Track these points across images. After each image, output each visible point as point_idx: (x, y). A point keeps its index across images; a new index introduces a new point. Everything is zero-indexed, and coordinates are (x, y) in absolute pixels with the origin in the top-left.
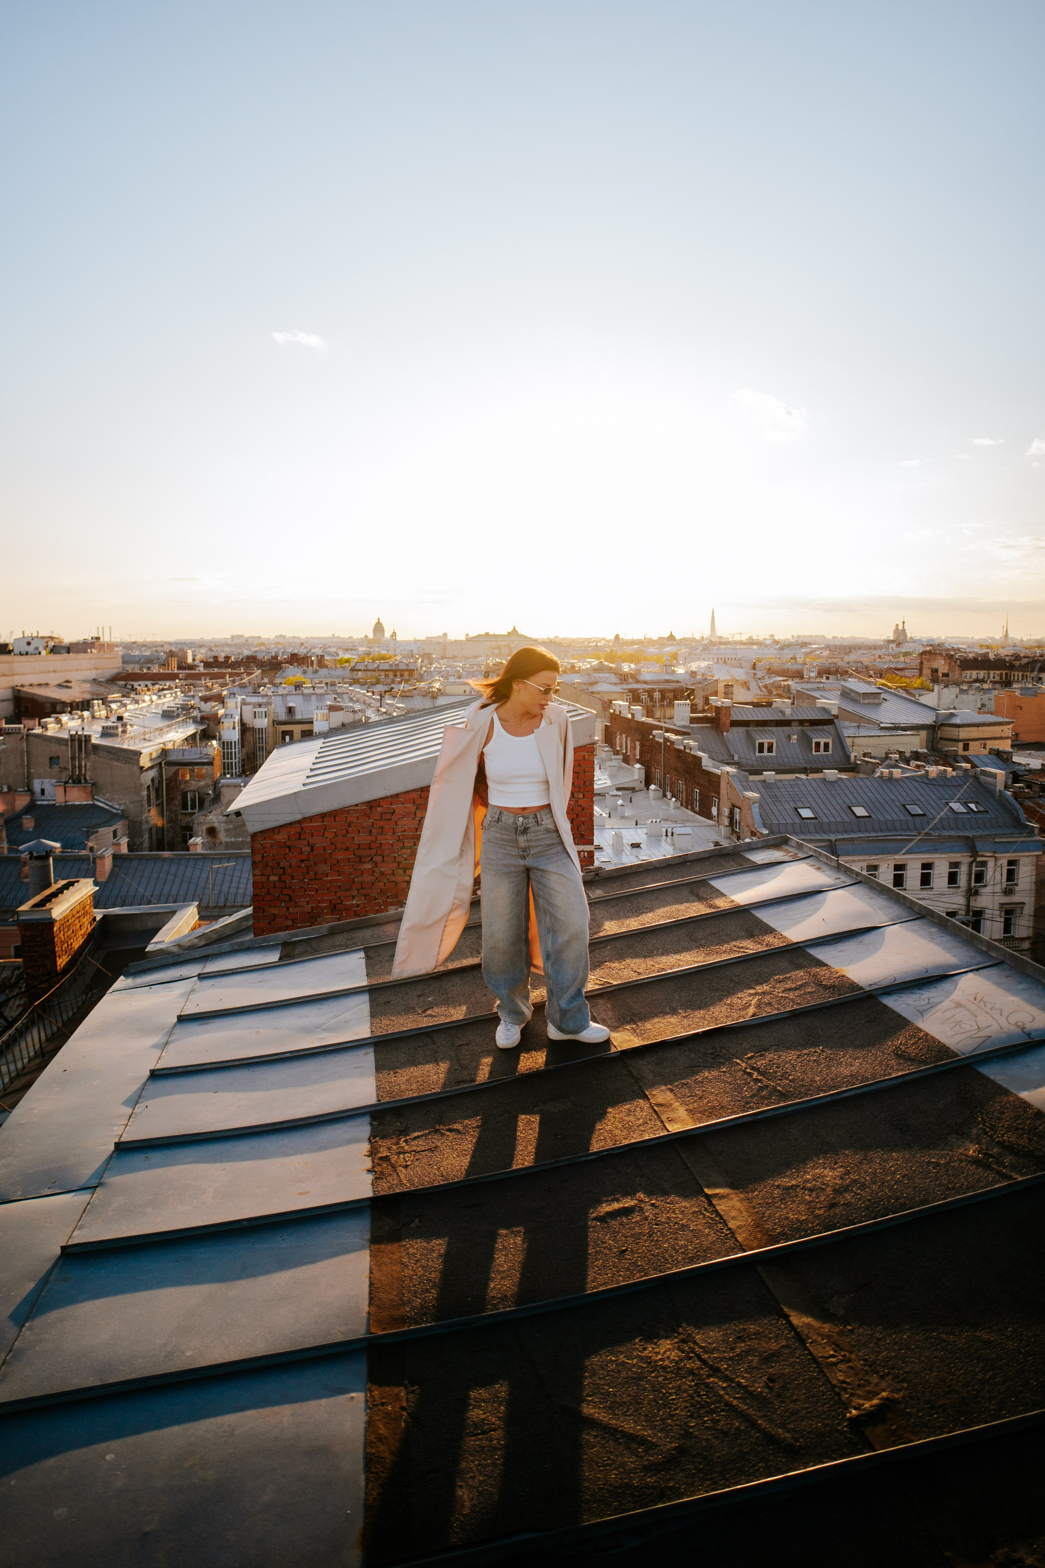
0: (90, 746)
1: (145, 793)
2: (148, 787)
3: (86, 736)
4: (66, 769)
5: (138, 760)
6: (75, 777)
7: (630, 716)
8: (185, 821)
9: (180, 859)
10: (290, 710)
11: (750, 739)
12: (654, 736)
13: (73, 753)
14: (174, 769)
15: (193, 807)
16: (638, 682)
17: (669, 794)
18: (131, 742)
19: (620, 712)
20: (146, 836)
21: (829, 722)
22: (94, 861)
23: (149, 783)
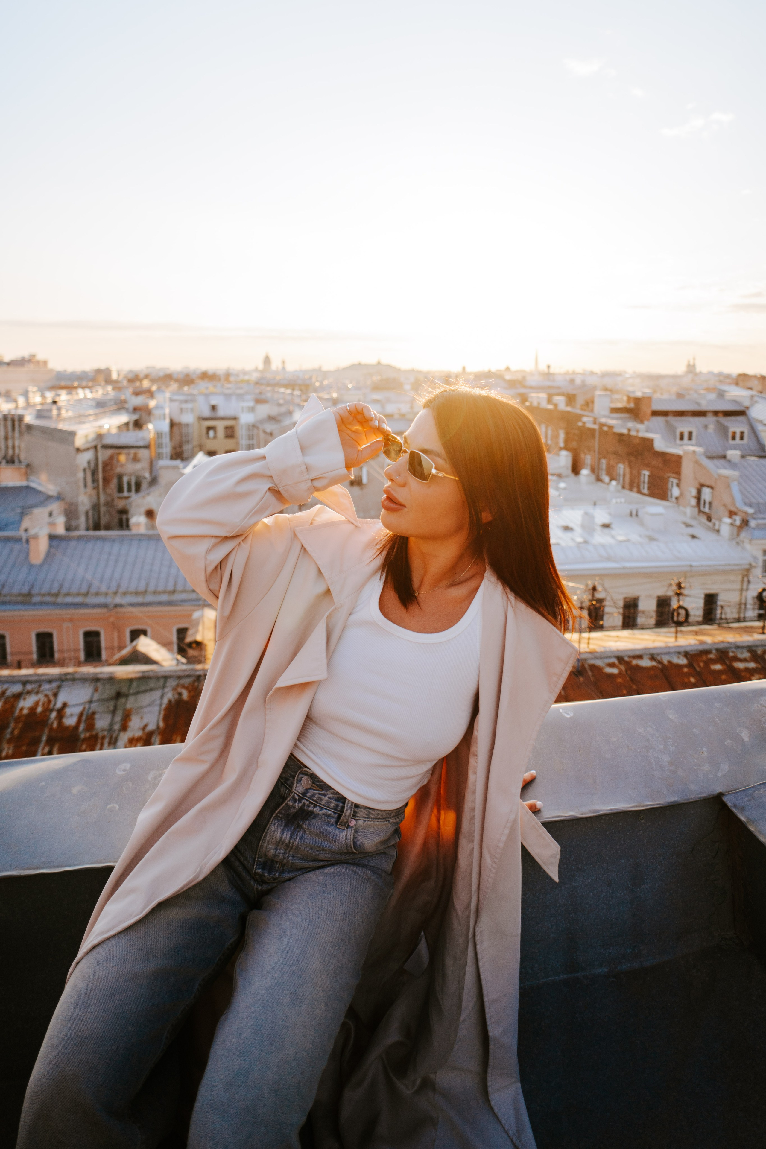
0: (23, 427)
1: (81, 475)
3: (19, 416)
5: (74, 442)
6: (8, 458)
7: (551, 407)
9: (122, 539)
10: (213, 408)
11: (671, 429)
12: (584, 423)
13: (6, 433)
14: (109, 452)
15: (129, 490)
17: (606, 479)
18: (67, 423)
19: (539, 404)
21: (741, 413)
22: (27, 541)
23: (85, 465)
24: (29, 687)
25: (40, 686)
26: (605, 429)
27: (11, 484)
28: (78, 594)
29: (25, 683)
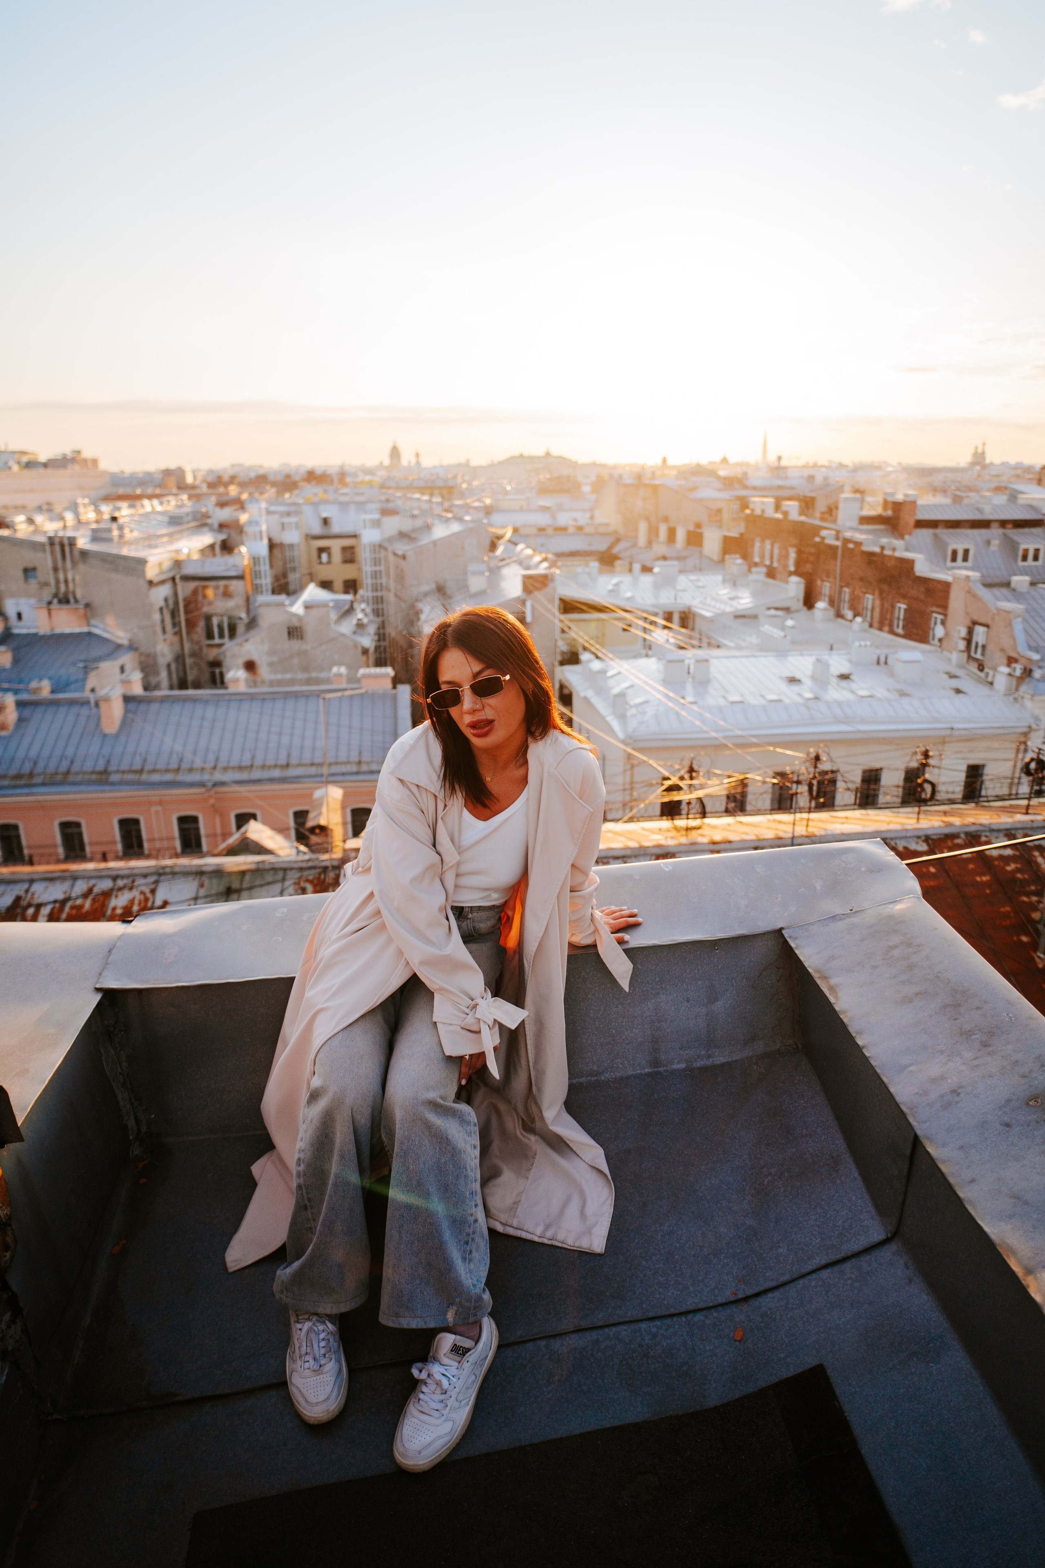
0: (76, 554)
1: (157, 617)
2: (161, 609)
3: (69, 538)
4: (47, 584)
5: (143, 572)
6: (61, 595)
7: (779, 516)
8: (212, 654)
9: (218, 700)
10: (326, 522)
11: (940, 544)
12: (823, 538)
13: (55, 562)
14: (192, 585)
15: (221, 636)
16: (745, 487)
17: (849, 614)
18: (133, 547)
19: (763, 511)
20: (164, 674)
21: (1037, 523)
22: (97, 705)
23: (162, 603)
24: (120, 883)
25: (133, 881)
26: (851, 546)
27: (68, 630)
28: (167, 771)
29: (115, 878)
